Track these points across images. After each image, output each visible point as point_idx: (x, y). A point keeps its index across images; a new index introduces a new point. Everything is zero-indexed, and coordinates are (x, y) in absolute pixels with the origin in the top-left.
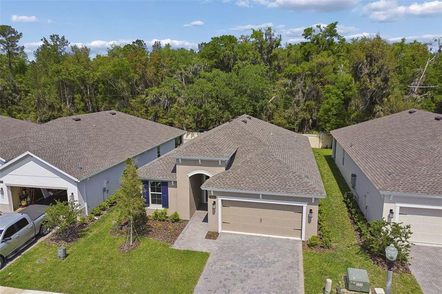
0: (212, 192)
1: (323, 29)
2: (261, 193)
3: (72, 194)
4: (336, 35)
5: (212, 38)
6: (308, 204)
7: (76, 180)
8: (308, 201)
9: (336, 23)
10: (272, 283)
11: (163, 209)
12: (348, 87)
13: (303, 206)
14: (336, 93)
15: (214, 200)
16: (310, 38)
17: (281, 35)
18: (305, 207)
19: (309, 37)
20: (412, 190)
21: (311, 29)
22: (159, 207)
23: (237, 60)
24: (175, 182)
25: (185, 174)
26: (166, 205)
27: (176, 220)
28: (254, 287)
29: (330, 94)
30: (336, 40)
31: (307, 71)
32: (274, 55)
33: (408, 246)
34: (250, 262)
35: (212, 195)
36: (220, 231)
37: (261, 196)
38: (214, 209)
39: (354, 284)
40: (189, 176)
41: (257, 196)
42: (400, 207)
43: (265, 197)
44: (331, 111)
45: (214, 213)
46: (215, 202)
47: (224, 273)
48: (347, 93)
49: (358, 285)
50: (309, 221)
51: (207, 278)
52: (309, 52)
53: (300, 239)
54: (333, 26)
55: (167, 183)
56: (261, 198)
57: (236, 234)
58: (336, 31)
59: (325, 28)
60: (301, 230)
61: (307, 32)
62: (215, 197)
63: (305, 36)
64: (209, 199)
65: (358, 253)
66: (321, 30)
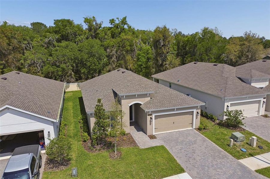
0: (150, 112)
1: (120, 20)
2: (176, 108)
3: (49, 132)
4: (126, 24)
5: (54, 20)
7: (55, 121)
8: (196, 107)
10: (206, 149)
13: (193, 111)
15: (151, 116)
16: (114, 25)
18: (195, 111)
20: (235, 95)
23: (77, 35)
25: (126, 104)
30: (126, 27)
33: (243, 119)
34: (186, 144)
35: (150, 113)
36: (154, 134)
37: (175, 109)
38: (150, 122)
39: (239, 139)
41: (173, 110)
42: (231, 104)
43: (178, 109)
44: (142, 65)
45: (150, 124)
46: (151, 118)
47: (182, 152)
49: (241, 138)
50: (197, 118)
51: (178, 157)
53: (192, 128)
57: (163, 133)
58: (126, 21)
60: (192, 124)
61: (112, 21)
62: (151, 115)
63: (110, 23)
64: (148, 116)
65: (220, 128)
66: (119, 20)
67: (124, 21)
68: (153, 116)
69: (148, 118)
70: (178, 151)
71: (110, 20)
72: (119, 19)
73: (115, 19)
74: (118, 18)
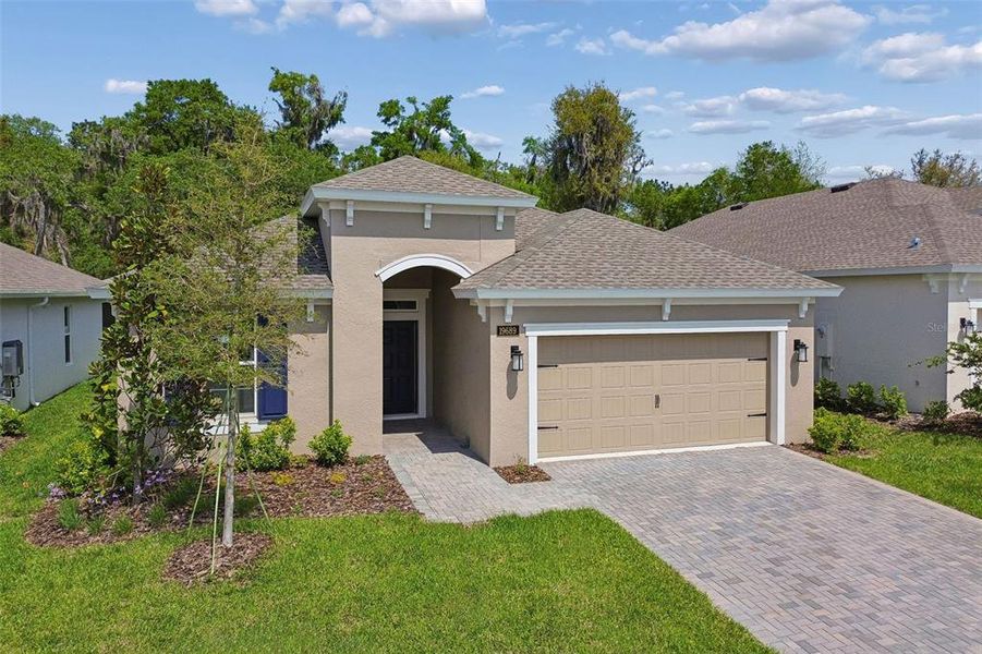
0: (509, 311)
1: (422, 108)
2: (669, 294)
4: (448, 125)
5: (150, 83)
6: (790, 325)
9: (449, 99)
11: (265, 427)
15: (512, 341)
16: (395, 123)
17: (346, 95)
18: (783, 334)
19: (392, 120)
21: (397, 103)
24: (326, 309)
26: (274, 410)
35: (508, 320)
36: (534, 457)
37: (667, 310)
41: (652, 312)
43: (682, 312)
45: (512, 392)
46: (514, 349)
50: (794, 379)
51: (711, 574)
53: (767, 444)
56: (665, 318)
58: (447, 115)
60: (768, 415)
61: (389, 111)
62: (515, 330)
63: (384, 118)
64: (493, 338)
65: (936, 443)
66: (417, 109)
67: (439, 114)
68: (530, 341)
69: (499, 347)
70: (704, 539)
71: (382, 106)
72: (419, 105)
73: (403, 102)
74: (412, 101)
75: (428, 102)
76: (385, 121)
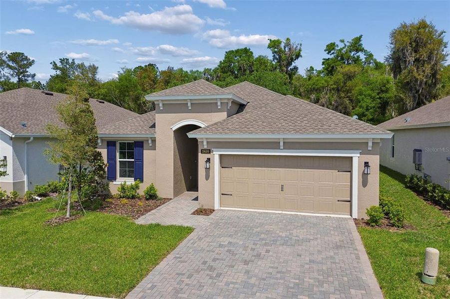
0: (205, 143)
1: (348, 44)
4: (362, 50)
5: (226, 52)
6: (361, 154)
7: (10, 134)
8: (361, 147)
9: (361, 36)
10: (307, 266)
11: (135, 182)
12: (384, 88)
13: (352, 157)
14: (369, 95)
15: (208, 156)
17: (301, 45)
18: (357, 159)
19: (332, 52)
21: (334, 44)
22: (130, 181)
25: (168, 126)
26: (139, 177)
27: (151, 196)
28: (271, 270)
29: (363, 96)
30: (362, 56)
31: (332, 85)
32: (295, 68)
34: (263, 239)
35: (205, 147)
36: (217, 206)
37: (282, 144)
38: (207, 170)
40: (174, 129)
41: (274, 145)
43: (289, 145)
45: (207, 177)
46: (209, 159)
47: (214, 252)
48: (383, 95)
50: (365, 183)
51: (181, 258)
52: (333, 67)
53: (350, 217)
54: (358, 39)
55: (142, 142)
56: (282, 148)
57: (241, 211)
58: (361, 45)
59: (350, 42)
60: (350, 201)
61: (330, 48)
62: (209, 152)
63: (327, 52)
64: (200, 154)
66: (345, 45)
67: (356, 45)
68: (215, 156)
71: (327, 46)
72: (346, 43)
73: (338, 43)
74: (342, 41)
75: (350, 41)
76: (328, 53)
